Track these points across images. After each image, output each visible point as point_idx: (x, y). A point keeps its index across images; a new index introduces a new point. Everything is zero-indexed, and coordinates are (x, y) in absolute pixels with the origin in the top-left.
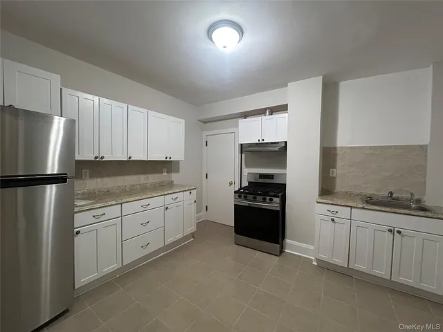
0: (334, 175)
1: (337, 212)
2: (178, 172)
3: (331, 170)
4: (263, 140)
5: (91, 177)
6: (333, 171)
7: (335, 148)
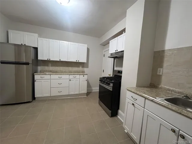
0: (161, 74)
1: (136, 100)
2: (88, 68)
3: (159, 69)
4: (117, 50)
5: (51, 66)
6: (160, 70)
7: (163, 51)
